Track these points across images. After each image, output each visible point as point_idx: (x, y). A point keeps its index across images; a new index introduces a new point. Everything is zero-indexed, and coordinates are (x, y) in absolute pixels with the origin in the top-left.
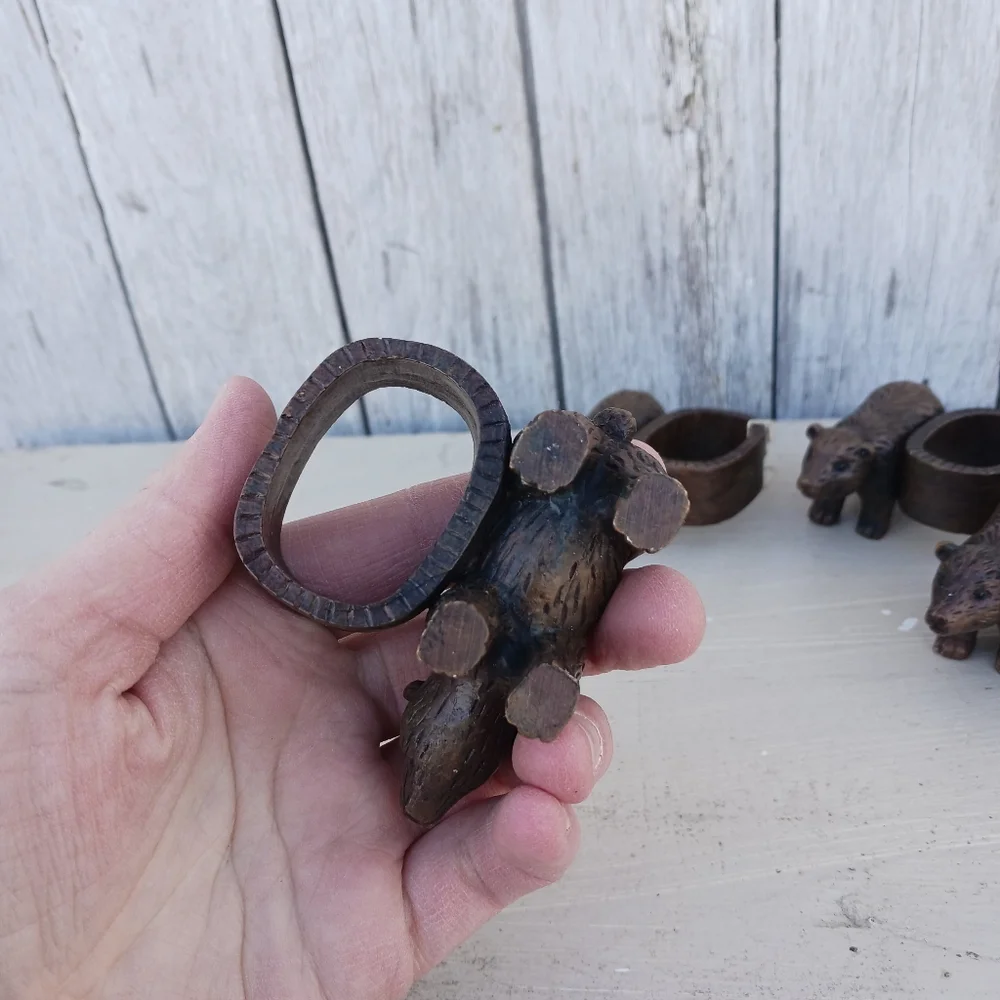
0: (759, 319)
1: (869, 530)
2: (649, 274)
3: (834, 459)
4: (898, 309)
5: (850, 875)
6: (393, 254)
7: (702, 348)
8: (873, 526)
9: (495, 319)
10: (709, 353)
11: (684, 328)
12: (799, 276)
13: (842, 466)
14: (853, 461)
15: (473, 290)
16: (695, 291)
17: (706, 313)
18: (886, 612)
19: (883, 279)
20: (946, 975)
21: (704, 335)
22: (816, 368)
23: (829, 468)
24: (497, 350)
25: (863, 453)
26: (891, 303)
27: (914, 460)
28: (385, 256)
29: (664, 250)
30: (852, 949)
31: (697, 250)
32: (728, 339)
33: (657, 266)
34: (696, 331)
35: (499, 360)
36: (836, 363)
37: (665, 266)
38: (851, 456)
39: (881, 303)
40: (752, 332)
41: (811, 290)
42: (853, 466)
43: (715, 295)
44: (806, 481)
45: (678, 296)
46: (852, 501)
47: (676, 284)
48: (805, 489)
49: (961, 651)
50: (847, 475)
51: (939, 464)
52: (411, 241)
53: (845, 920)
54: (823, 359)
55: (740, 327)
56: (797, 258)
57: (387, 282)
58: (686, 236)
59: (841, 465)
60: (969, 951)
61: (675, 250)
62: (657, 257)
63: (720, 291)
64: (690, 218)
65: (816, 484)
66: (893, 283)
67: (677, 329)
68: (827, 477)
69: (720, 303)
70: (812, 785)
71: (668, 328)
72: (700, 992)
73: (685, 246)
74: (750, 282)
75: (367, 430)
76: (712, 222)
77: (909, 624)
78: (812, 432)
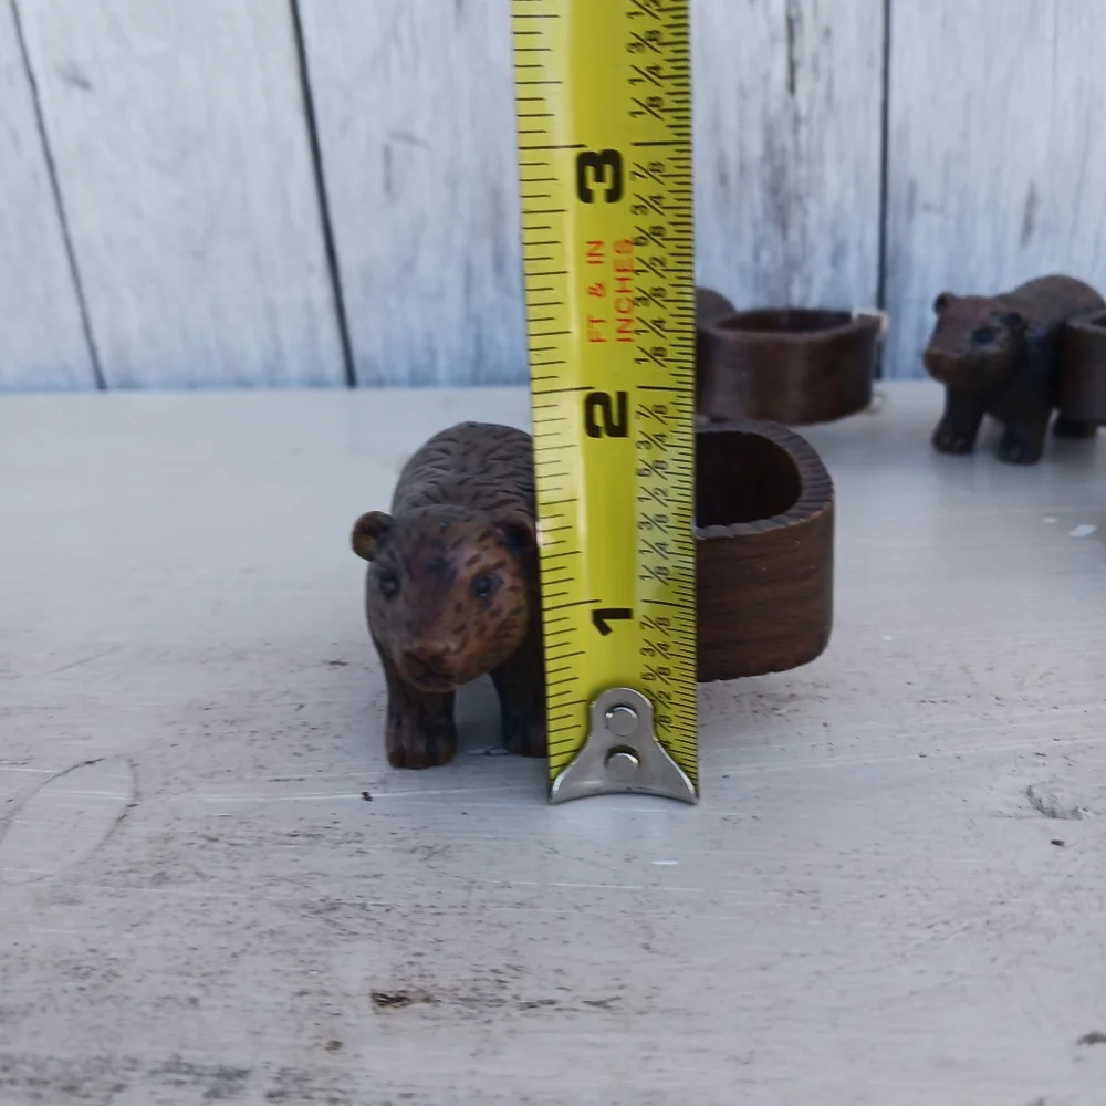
0: (861, 244)
1: (1015, 453)
2: (723, 179)
3: (974, 326)
4: (1037, 234)
5: (1040, 760)
6: (399, 148)
7: (788, 284)
11: (765, 255)
12: (912, 187)
13: (983, 336)
14: (999, 330)
15: (496, 197)
16: (780, 205)
17: (794, 235)
18: (1052, 520)
19: (1018, 195)
21: (792, 265)
25: (1012, 321)
26: (1028, 227)
28: (387, 153)
29: (741, 147)
30: (1056, 843)
31: (784, 150)
32: (822, 272)
33: (733, 169)
34: (780, 260)
37: (743, 169)
38: (995, 323)
39: (1015, 229)
40: (852, 262)
41: (927, 207)
42: (1002, 336)
43: (806, 212)
45: (759, 212)
47: (756, 194)
48: (934, 366)
52: (420, 130)
55: (837, 257)
56: (909, 162)
57: (388, 186)
58: (770, 130)
59: (983, 334)
61: (756, 149)
62: (732, 156)
63: (812, 206)
64: (775, 106)
66: (1032, 201)
67: (756, 256)
68: (966, 348)
69: (812, 222)
70: (965, 668)
71: (745, 254)
73: (769, 145)
74: (851, 193)
75: (351, 380)
76: (803, 111)
77: (1085, 530)
78: (942, 303)
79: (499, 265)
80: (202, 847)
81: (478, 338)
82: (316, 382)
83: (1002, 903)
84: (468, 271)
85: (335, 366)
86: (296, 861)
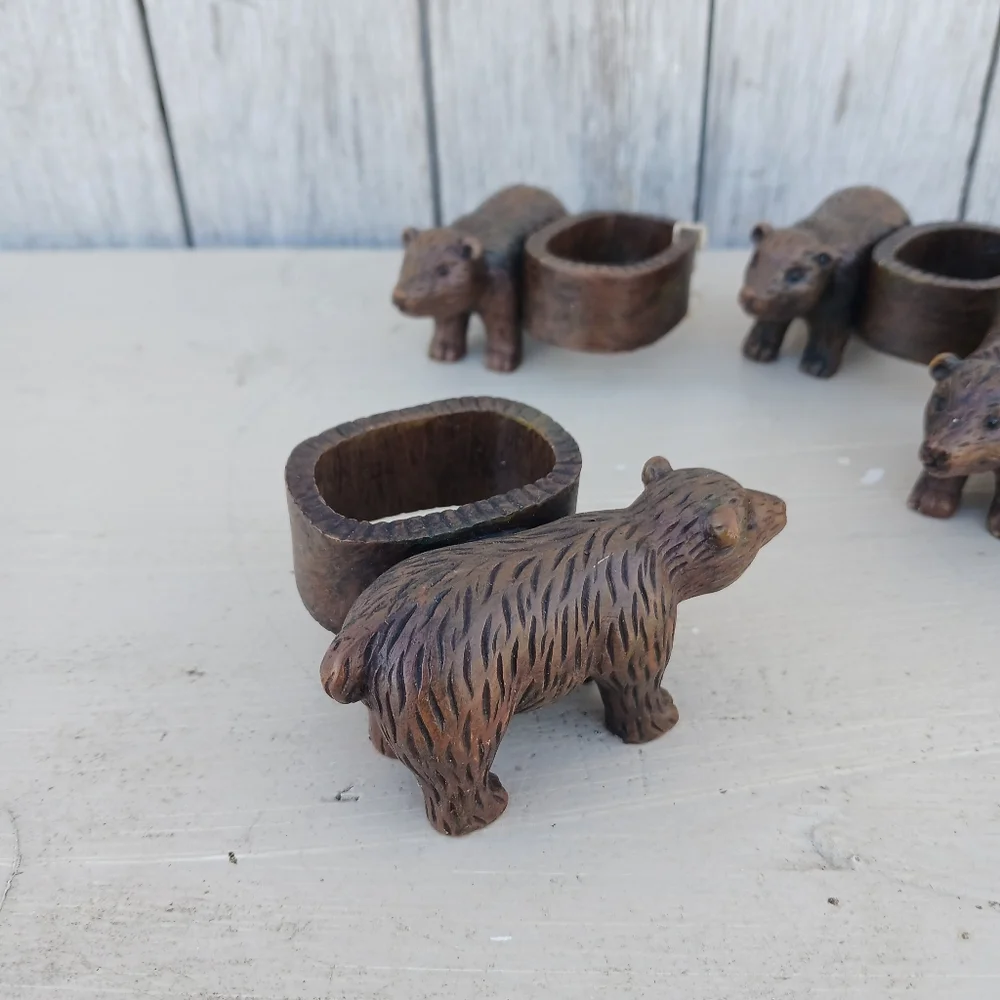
0: (684, 117)
1: (817, 367)
2: (553, 49)
3: (787, 265)
4: (850, 114)
5: (823, 795)
6: (226, 7)
7: (614, 153)
8: (822, 362)
9: (355, 102)
10: (622, 160)
11: (593, 125)
12: (735, 64)
13: (795, 275)
14: (810, 269)
15: (328, 61)
16: (609, 78)
17: (621, 106)
18: (845, 461)
19: (836, 73)
20: (964, 936)
21: (618, 135)
22: (748, 184)
23: (780, 275)
24: (357, 142)
25: (824, 259)
26: (842, 107)
27: (884, 271)
28: (215, 10)
29: (572, 19)
30: (831, 901)
31: (613, 23)
32: (646, 144)
33: (563, 40)
34: (607, 130)
35: (359, 155)
36: (772, 179)
37: (572, 41)
38: (808, 262)
39: (830, 105)
40: (675, 134)
41: (748, 84)
42: (811, 275)
43: (633, 84)
44: (751, 293)
45: (588, 82)
46: (797, 332)
47: (585, 66)
48: (748, 304)
49: (946, 506)
50: (801, 287)
51: (917, 276)
53: (817, 859)
54: (759, 174)
55: (661, 130)
56: (734, 40)
57: (217, 47)
58: (600, 4)
59: (795, 273)
60: (993, 900)
61: (586, 20)
62: (563, 28)
63: (638, 78)
65: (764, 296)
66: (847, 80)
67: (585, 125)
68: (778, 288)
69: (638, 94)
70: (762, 672)
71: (574, 123)
72: (616, 970)
73: (598, 16)
74: (676, 68)
75: (189, 241)
77: (874, 475)
78: (759, 233)
79: (332, 125)
80: (87, 928)
81: (313, 197)
82: (154, 241)
83: (785, 979)
84: (301, 131)
85: (171, 224)
86: (174, 943)
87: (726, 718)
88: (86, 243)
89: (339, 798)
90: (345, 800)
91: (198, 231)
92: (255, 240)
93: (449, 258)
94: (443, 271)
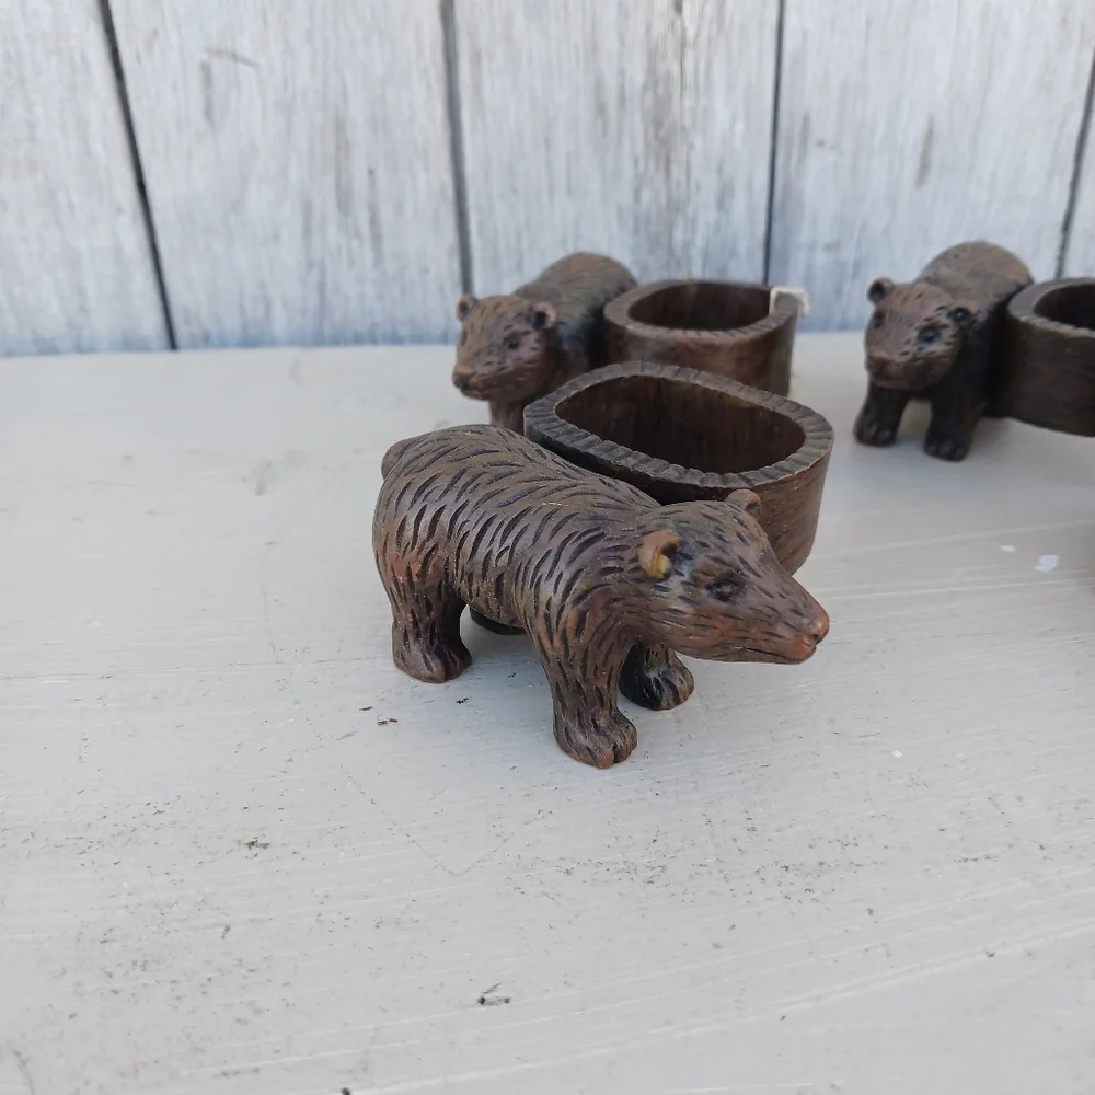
0: (749, 185)
1: (946, 448)
2: (601, 109)
3: (920, 323)
4: (933, 173)
6: (218, 67)
7: (670, 228)
8: (948, 442)
9: (371, 172)
10: (679, 235)
11: (646, 195)
12: (806, 120)
13: (930, 334)
14: (945, 327)
15: (340, 126)
16: (664, 139)
17: (677, 173)
18: (1010, 549)
19: (913, 133)
21: (675, 207)
22: (821, 259)
23: (914, 334)
24: (374, 221)
25: (960, 314)
26: (924, 167)
28: (206, 69)
29: (622, 72)
31: (669, 76)
32: (707, 216)
33: (611, 100)
34: (663, 200)
35: (377, 238)
36: (849, 253)
37: (622, 100)
38: (944, 320)
39: (911, 167)
40: (739, 203)
41: (821, 144)
42: (947, 334)
43: (691, 147)
44: (882, 354)
45: (640, 147)
47: (637, 126)
48: (879, 368)
50: (937, 348)
52: (246, 47)
54: (832, 247)
55: (724, 197)
56: (804, 95)
57: (208, 113)
58: (653, 55)
59: (930, 332)
61: (637, 76)
62: (611, 83)
63: (698, 141)
64: (659, 28)
65: (896, 359)
66: (929, 137)
67: (637, 197)
68: (911, 348)
69: (697, 159)
70: (992, 800)
71: (626, 198)
73: (651, 70)
74: (740, 127)
75: (173, 344)
76: (690, 35)
77: (1048, 563)
78: (878, 291)
79: (344, 203)
81: (321, 286)
82: (130, 344)
84: (307, 210)
85: (151, 323)
87: (966, 860)
88: (47, 348)
89: (482, 1001)
90: (491, 1004)
91: (182, 331)
92: (252, 339)
93: (519, 327)
94: (513, 342)
